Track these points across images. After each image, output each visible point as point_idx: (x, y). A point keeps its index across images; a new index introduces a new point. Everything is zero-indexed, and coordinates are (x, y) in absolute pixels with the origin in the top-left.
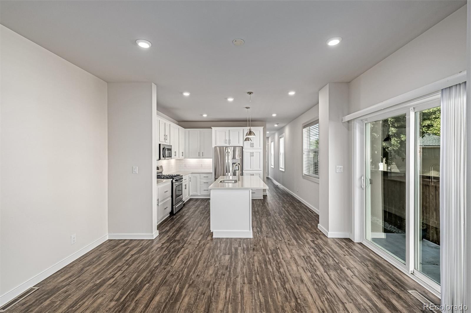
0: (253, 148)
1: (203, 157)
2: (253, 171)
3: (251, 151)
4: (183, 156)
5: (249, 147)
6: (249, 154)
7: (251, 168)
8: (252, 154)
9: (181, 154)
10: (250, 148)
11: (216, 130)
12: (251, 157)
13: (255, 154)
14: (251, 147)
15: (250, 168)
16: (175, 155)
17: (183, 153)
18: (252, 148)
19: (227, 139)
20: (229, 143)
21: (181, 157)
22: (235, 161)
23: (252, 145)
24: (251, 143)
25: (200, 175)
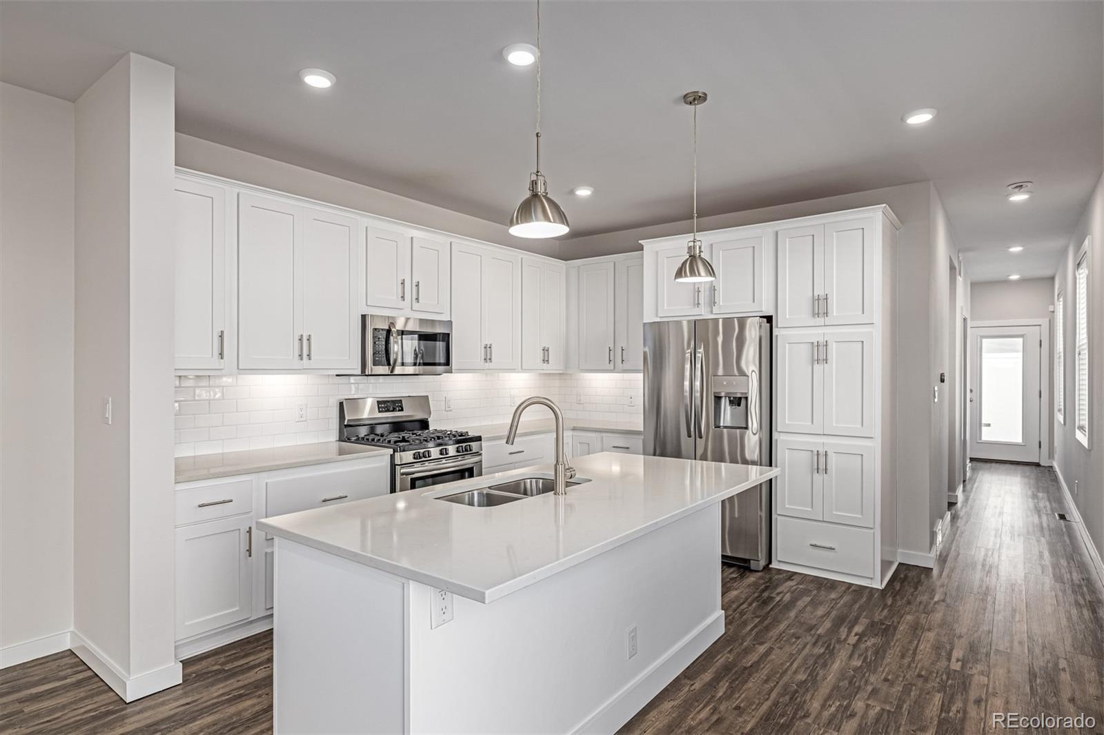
0: (828, 321)
2: (824, 439)
3: (816, 335)
4: (547, 361)
5: (805, 317)
6: (804, 351)
7: (812, 422)
8: (819, 353)
9: (532, 356)
10: (811, 321)
11: (656, 253)
12: (816, 366)
13: (833, 349)
14: (814, 315)
15: (810, 423)
16: (488, 360)
17: (546, 350)
18: (820, 321)
20: (712, 302)
21: (536, 367)
22: (725, 383)
23: (820, 306)
24: (815, 295)
25: (602, 437)
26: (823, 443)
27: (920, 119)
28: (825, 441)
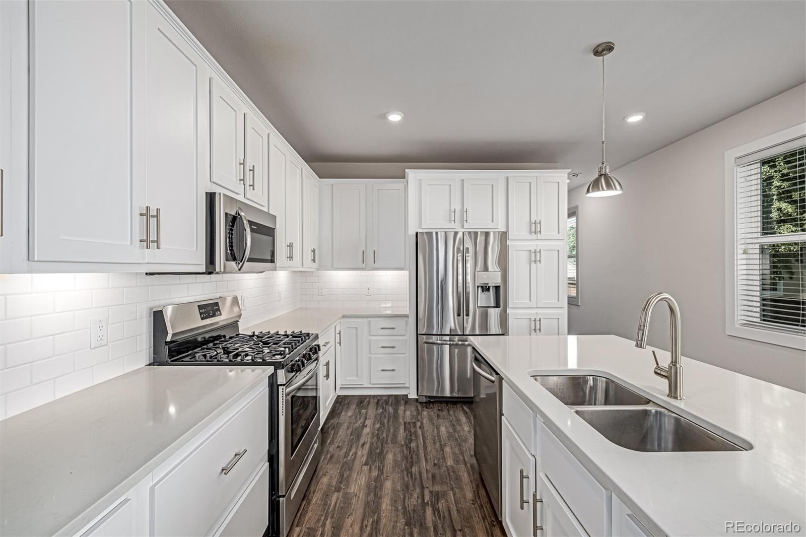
0: (539, 236)
1: (376, 265)
2: (539, 311)
3: (533, 245)
4: (314, 260)
5: (525, 233)
6: (524, 255)
7: (530, 301)
8: (535, 257)
9: (308, 255)
10: (530, 237)
11: (420, 180)
12: (533, 265)
13: (543, 255)
14: (531, 232)
15: (528, 301)
16: (291, 258)
17: (314, 251)
18: (534, 236)
19: (457, 206)
20: (463, 221)
21: (309, 265)
22: (485, 277)
23: (535, 228)
24: (532, 220)
25: (370, 321)
26: (537, 313)
27: (635, 119)
28: (538, 312)
